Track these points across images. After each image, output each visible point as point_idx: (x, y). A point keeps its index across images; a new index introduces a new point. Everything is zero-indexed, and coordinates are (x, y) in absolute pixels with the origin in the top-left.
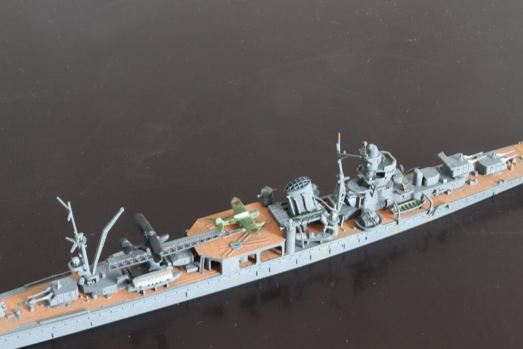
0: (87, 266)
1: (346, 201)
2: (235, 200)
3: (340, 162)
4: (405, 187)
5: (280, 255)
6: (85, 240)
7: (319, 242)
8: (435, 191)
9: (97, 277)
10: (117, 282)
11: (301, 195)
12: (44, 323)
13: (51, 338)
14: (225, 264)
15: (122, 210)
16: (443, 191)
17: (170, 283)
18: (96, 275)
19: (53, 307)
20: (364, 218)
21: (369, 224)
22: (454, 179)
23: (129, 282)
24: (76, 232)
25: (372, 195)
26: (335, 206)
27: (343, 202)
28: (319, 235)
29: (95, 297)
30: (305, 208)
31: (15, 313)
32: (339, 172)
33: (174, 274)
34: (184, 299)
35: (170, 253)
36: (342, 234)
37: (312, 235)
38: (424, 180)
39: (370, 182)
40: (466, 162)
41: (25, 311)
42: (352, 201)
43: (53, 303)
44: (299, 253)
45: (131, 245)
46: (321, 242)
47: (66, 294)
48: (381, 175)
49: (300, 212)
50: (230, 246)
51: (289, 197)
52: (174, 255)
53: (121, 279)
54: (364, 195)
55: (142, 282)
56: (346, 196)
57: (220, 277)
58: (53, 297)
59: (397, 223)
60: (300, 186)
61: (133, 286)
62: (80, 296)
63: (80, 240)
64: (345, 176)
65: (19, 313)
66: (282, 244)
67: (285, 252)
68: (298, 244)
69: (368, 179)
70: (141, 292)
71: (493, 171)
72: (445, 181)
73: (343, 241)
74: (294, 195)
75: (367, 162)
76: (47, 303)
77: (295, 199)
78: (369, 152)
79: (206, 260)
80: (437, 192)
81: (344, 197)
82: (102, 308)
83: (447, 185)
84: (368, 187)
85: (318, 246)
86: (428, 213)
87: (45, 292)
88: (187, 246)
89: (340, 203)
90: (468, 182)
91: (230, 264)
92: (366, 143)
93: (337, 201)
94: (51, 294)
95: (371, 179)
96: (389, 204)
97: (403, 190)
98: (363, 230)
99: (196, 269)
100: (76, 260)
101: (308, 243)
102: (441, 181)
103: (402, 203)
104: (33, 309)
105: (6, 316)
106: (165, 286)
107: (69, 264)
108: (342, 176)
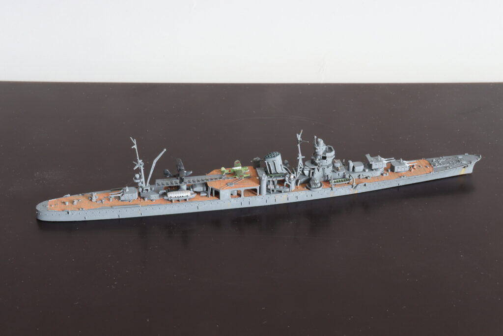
0: (143, 180)
1: (303, 172)
2: (237, 161)
3: (299, 145)
4: (340, 168)
5: (256, 195)
6: (143, 164)
7: (281, 192)
8: (359, 176)
9: (149, 188)
10: (158, 193)
11: (273, 161)
12: (115, 207)
13: (118, 218)
14: (222, 193)
15: (165, 150)
16: (364, 177)
17: (189, 199)
18: (148, 187)
19: (122, 201)
20: (311, 182)
21: (314, 186)
22: (373, 170)
23: (165, 194)
24: (138, 158)
25: (318, 170)
26: (295, 173)
27: (301, 172)
28: (282, 187)
29: (146, 199)
30: (276, 171)
31: (101, 201)
32: (299, 153)
33: (192, 194)
34: (196, 210)
35: (192, 183)
36: (297, 189)
37: (278, 187)
38: (354, 167)
39: (317, 161)
40: (381, 161)
41: (107, 201)
42: (306, 172)
43: (122, 198)
44: (269, 196)
45: (169, 173)
46: (283, 192)
47: (130, 195)
48: (324, 158)
49: (272, 172)
50: (227, 184)
51: (266, 162)
52: (195, 184)
53: (161, 192)
54: (314, 169)
55: (172, 195)
56: (303, 169)
57: (218, 201)
58: (122, 195)
59: (332, 189)
60: (273, 156)
61: (167, 196)
62: (138, 198)
63: (140, 164)
64: (302, 155)
65: (103, 201)
66: (257, 187)
67: (260, 193)
68: (268, 190)
69: (316, 160)
70: (171, 201)
71: (399, 170)
72: (367, 170)
73: (297, 194)
74: (269, 161)
75: (316, 149)
76: (119, 198)
77: (270, 163)
78: (318, 143)
79: (212, 189)
80: (361, 176)
81: (301, 169)
82: (148, 205)
83: (368, 173)
84: (316, 164)
85: (280, 194)
86: (352, 187)
87: (119, 192)
88: (203, 180)
89: (299, 173)
90: (382, 174)
91: (225, 193)
92: (315, 137)
93: (296, 171)
94: (122, 194)
95: (317, 159)
96: (329, 178)
97: (338, 170)
98: (309, 189)
99: (206, 195)
100: (137, 176)
101: (275, 191)
102: (364, 170)
103: (336, 179)
104: (111, 200)
105: (96, 201)
106: (186, 200)
107: (134, 179)
108: (300, 155)
